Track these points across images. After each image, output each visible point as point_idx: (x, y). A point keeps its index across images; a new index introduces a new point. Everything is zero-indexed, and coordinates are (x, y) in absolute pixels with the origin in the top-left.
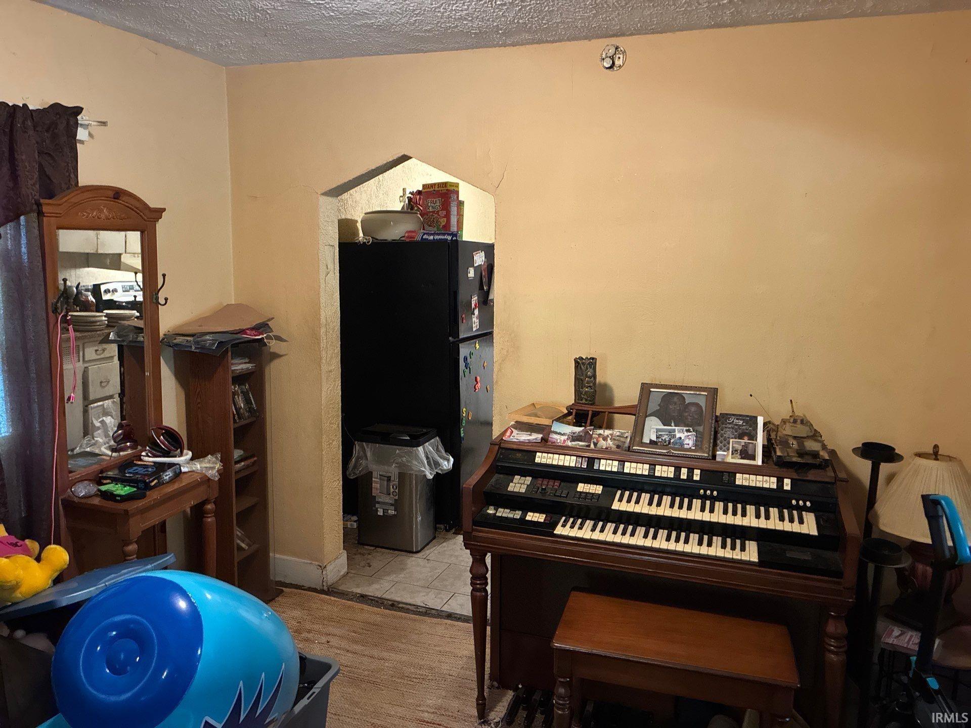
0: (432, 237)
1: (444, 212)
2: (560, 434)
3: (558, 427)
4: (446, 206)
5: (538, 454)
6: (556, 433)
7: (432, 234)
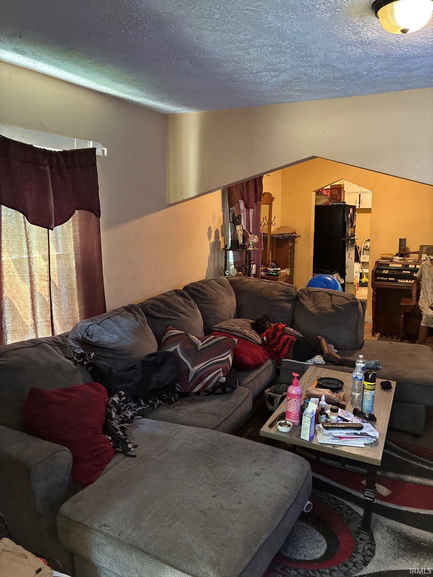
0: (336, 204)
1: (339, 195)
2: (396, 259)
3: (395, 257)
4: (340, 193)
5: (390, 264)
6: (395, 259)
7: (336, 203)
